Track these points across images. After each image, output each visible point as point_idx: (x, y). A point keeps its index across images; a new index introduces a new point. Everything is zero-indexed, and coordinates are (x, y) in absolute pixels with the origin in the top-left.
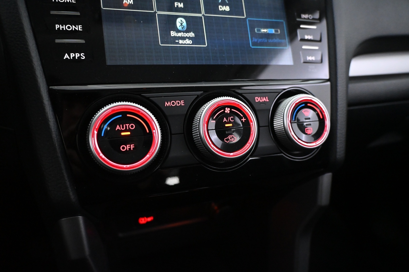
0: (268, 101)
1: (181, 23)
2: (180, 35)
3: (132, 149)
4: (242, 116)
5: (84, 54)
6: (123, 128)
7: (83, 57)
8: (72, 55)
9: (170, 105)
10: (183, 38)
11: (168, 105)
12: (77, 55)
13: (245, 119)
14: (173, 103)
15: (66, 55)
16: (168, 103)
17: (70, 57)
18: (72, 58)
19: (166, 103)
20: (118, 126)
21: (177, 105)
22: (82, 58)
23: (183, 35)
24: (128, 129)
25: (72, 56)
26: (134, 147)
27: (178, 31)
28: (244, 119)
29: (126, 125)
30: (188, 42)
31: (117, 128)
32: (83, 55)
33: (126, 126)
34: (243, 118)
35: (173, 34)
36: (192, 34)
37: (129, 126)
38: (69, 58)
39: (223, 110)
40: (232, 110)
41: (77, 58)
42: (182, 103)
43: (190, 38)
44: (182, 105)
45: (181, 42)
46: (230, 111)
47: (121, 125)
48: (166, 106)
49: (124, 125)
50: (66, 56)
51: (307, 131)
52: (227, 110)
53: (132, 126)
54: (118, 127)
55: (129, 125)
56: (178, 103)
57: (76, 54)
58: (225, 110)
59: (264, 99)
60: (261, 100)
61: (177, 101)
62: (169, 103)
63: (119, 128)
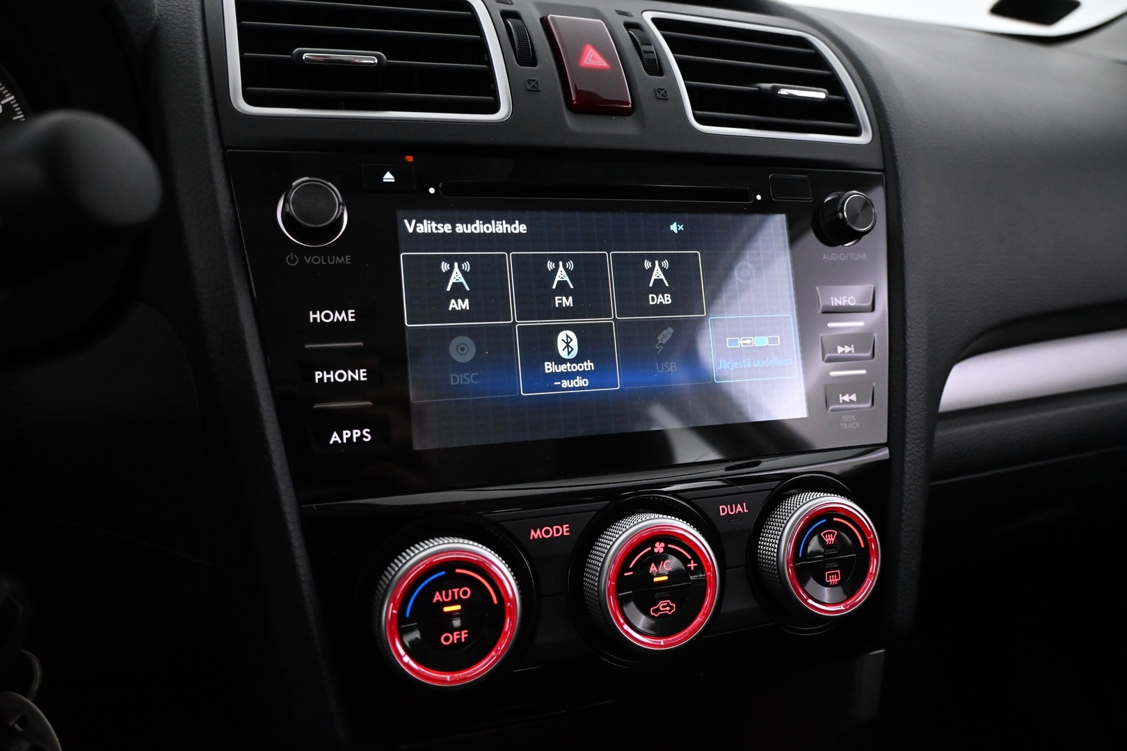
0: (746, 511)
1: (566, 341)
2: (563, 368)
3: (463, 640)
4: (690, 557)
5: (369, 430)
6: (447, 597)
7: (367, 438)
8: (346, 434)
9: (541, 537)
10: (570, 376)
11: (536, 537)
12: (356, 433)
13: (696, 565)
14: (547, 532)
15: (335, 434)
16: (536, 532)
17: (341, 438)
18: (345, 441)
19: (533, 532)
20: (437, 594)
21: (555, 535)
22: (365, 439)
23: (570, 367)
24: (456, 597)
25: (345, 437)
26: (467, 635)
27: (560, 361)
28: (694, 563)
29: (453, 590)
30: (580, 382)
31: (436, 599)
32: (367, 432)
33: (453, 593)
34: (692, 561)
35: (549, 367)
36: (588, 365)
37: (458, 592)
38: (340, 442)
39: (650, 548)
40: (669, 546)
41: (355, 440)
42: (565, 530)
43: (583, 374)
44: (565, 534)
45: (565, 384)
46: (666, 548)
47: (444, 592)
48: (531, 538)
49: (450, 591)
50: (335, 437)
51: (828, 579)
52: (659, 547)
53: (465, 592)
54: (437, 597)
55: (458, 589)
56: (558, 531)
57: (354, 431)
58: (654, 547)
59: (739, 508)
60: (732, 511)
61: (555, 527)
62: (538, 531)
63: (440, 598)
